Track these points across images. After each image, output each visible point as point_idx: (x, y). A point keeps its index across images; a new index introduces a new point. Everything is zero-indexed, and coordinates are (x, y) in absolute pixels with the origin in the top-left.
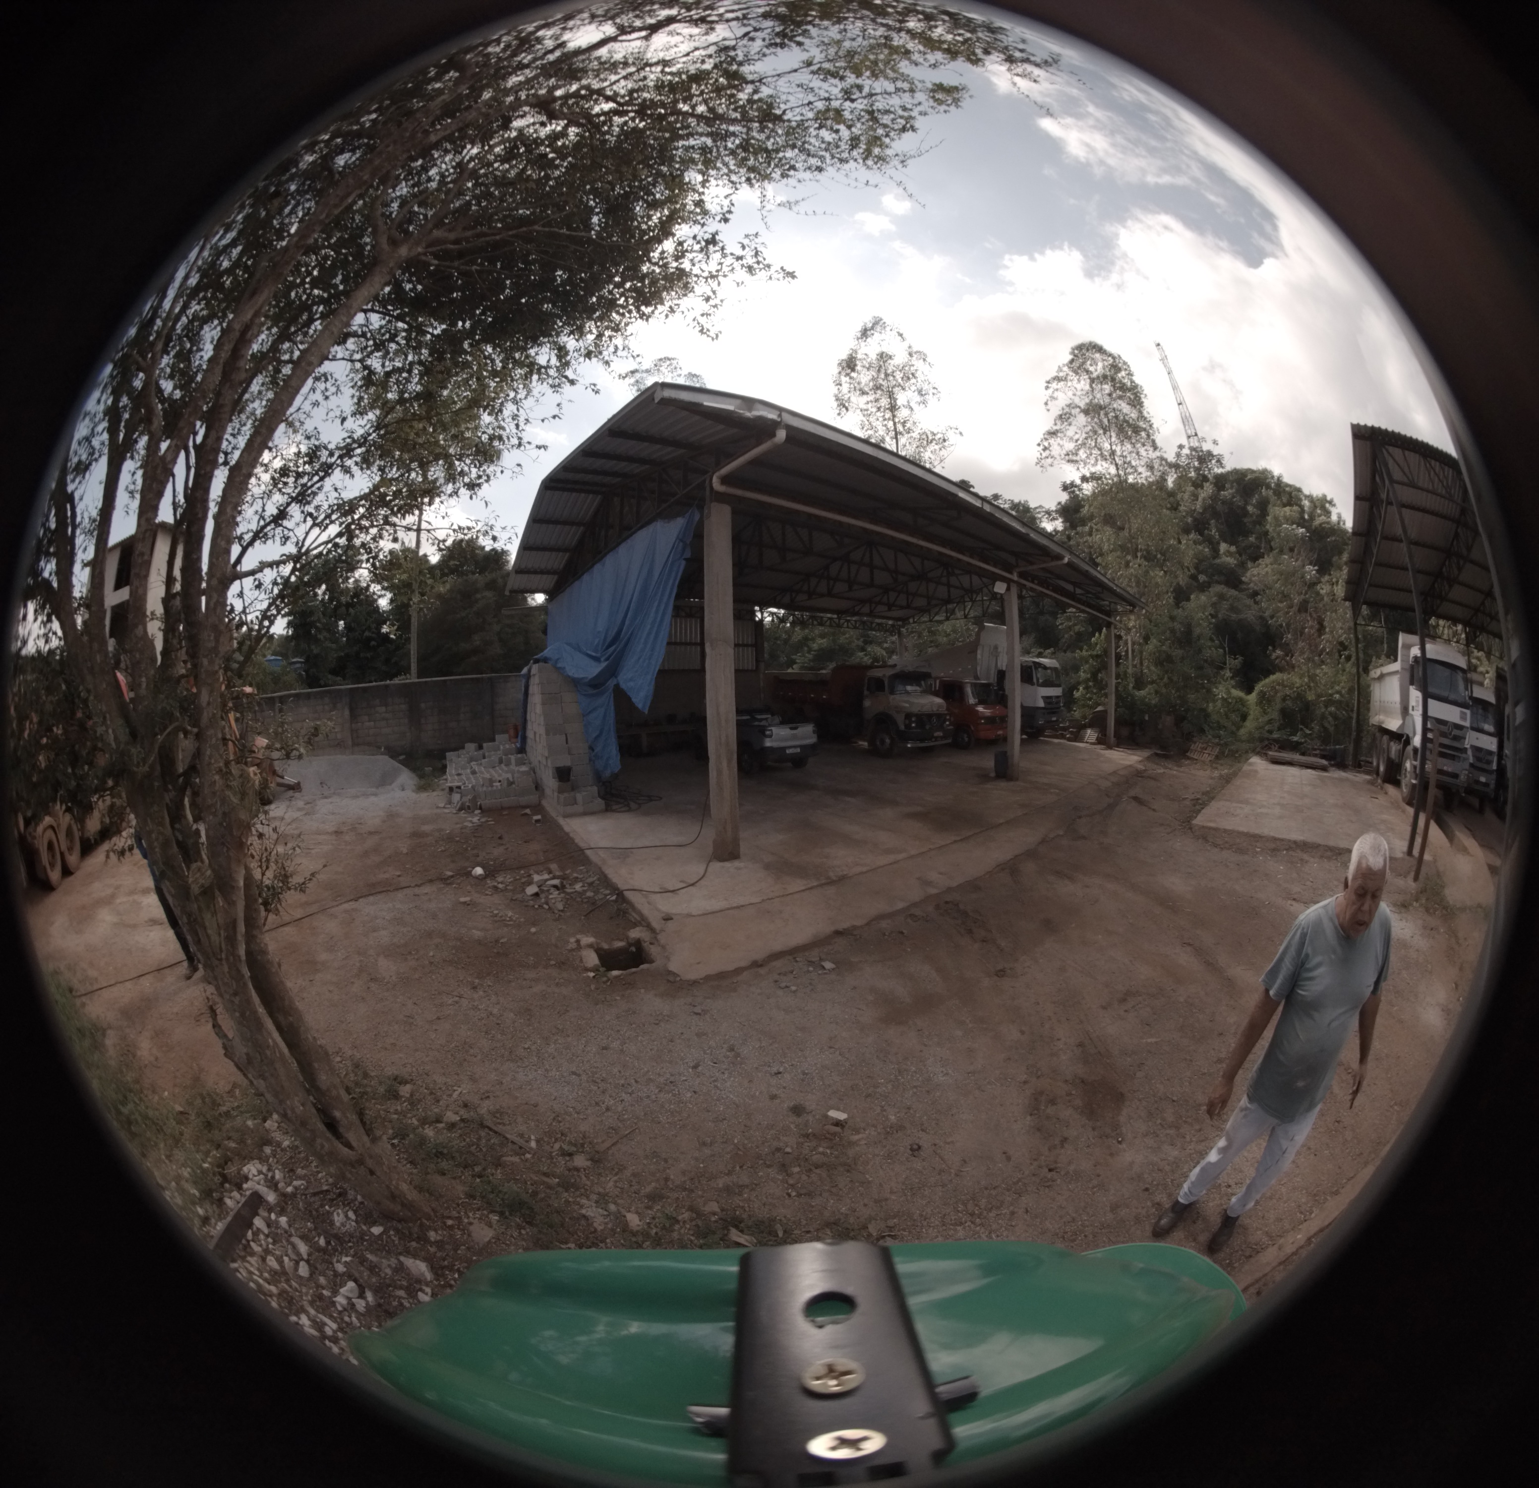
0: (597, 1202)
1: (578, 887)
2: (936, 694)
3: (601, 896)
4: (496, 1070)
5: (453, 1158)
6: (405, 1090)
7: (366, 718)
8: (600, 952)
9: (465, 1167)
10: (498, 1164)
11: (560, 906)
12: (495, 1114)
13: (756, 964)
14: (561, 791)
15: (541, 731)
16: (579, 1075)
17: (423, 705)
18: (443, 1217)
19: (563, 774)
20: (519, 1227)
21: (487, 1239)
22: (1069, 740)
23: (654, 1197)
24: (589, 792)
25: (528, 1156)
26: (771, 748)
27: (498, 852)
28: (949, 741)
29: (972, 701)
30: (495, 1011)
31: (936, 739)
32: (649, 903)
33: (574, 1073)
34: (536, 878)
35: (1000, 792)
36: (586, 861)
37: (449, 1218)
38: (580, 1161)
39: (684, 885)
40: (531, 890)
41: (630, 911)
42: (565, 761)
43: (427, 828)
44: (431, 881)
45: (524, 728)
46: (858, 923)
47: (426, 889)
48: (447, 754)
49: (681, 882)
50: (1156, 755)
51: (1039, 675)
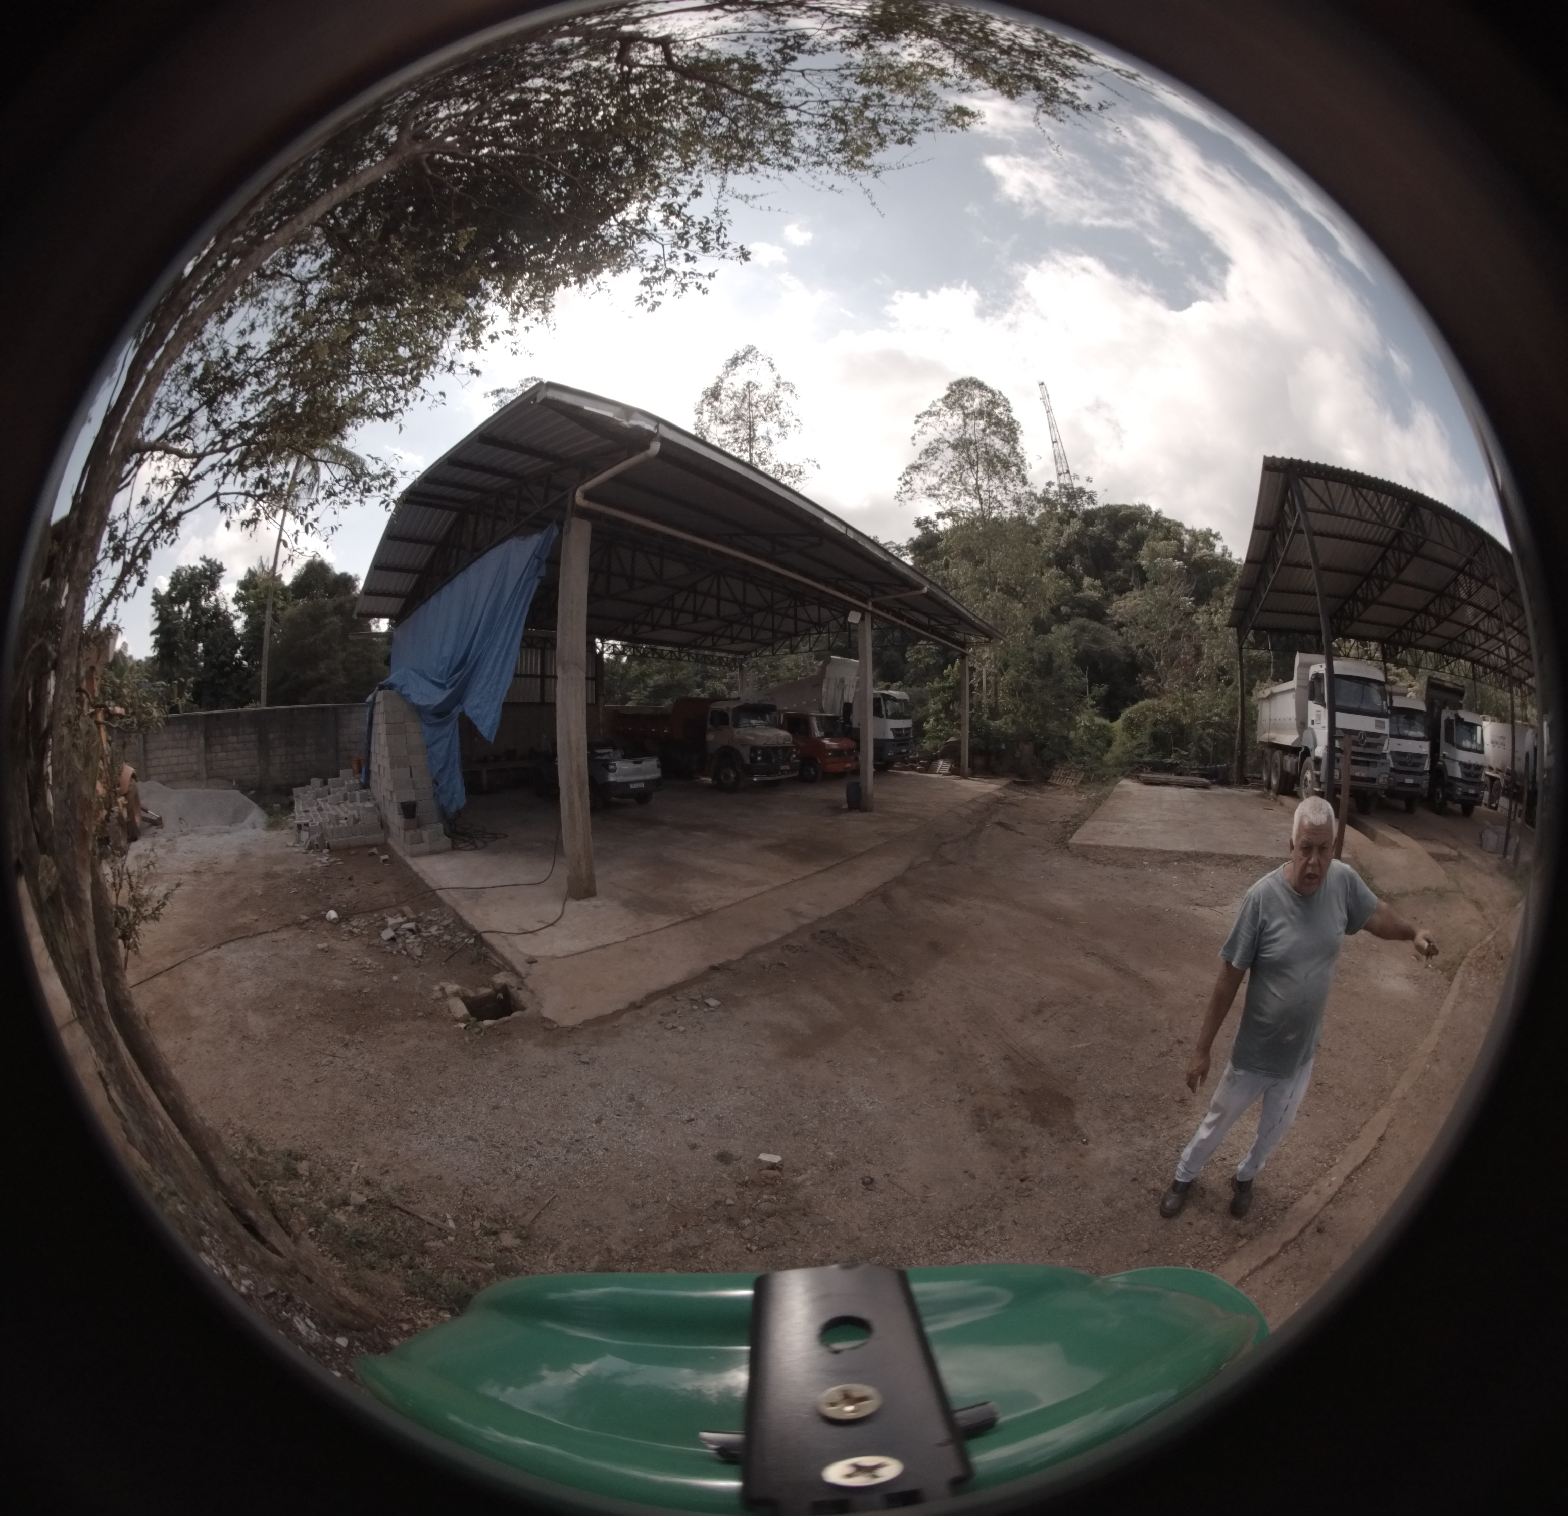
1: (434, 930)
2: (781, 727)
3: (459, 940)
7: (218, 748)
8: (466, 1000)
11: (419, 952)
14: (407, 829)
15: (386, 763)
17: (271, 736)
19: (409, 810)
22: (919, 771)
24: (435, 829)
26: (616, 783)
27: (349, 893)
28: (796, 774)
29: (818, 733)
31: (783, 772)
32: (510, 945)
34: (391, 921)
35: (854, 822)
36: (439, 903)
39: (542, 925)
40: (387, 934)
41: (491, 954)
42: (410, 797)
43: (278, 868)
44: (287, 926)
45: (368, 761)
46: (734, 957)
47: (284, 935)
48: (295, 790)
49: (540, 922)
50: (1015, 782)
51: (888, 707)
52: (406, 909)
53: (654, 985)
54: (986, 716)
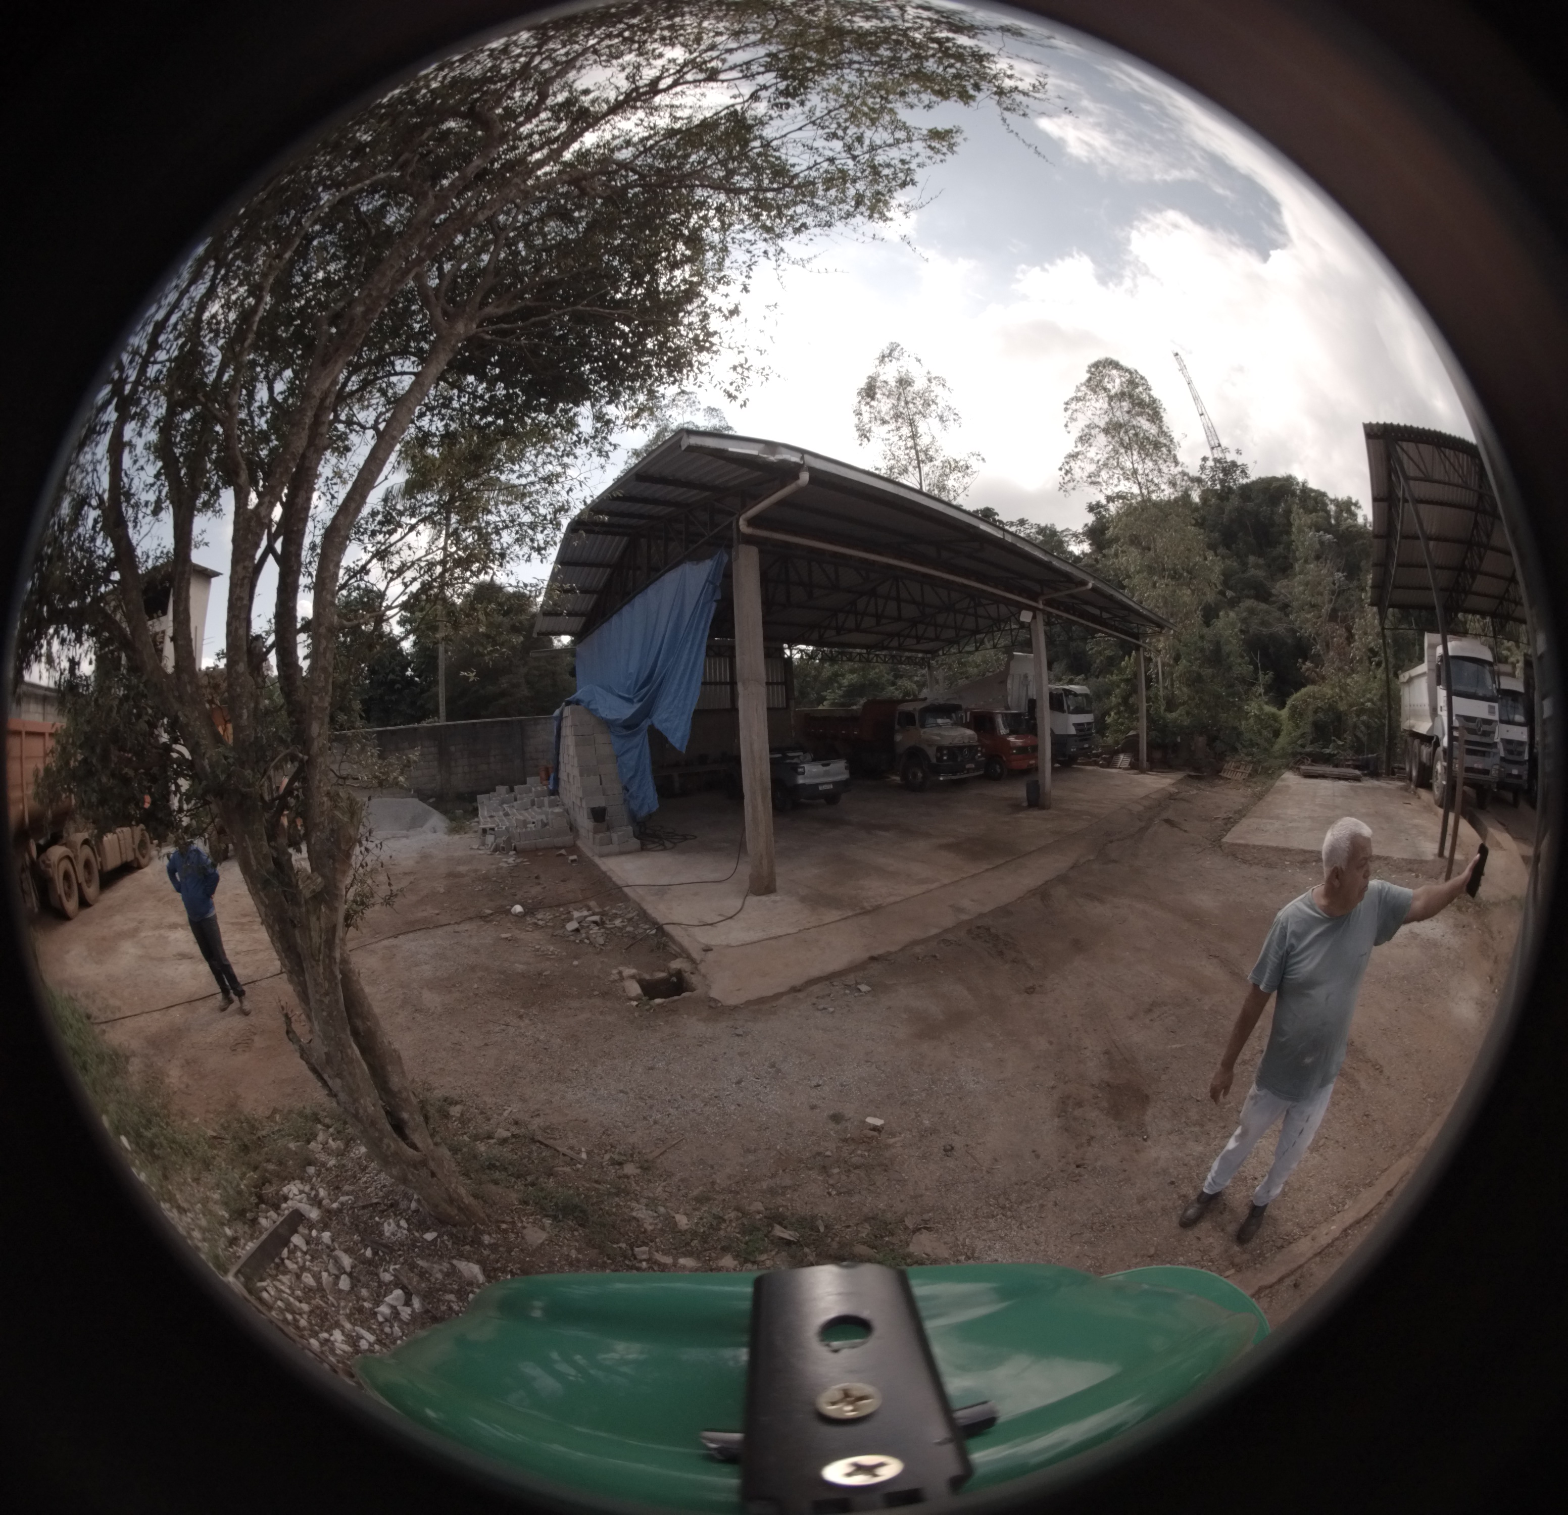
0: (647, 1205)
1: (618, 922)
2: (967, 726)
3: (641, 931)
4: (545, 1090)
5: (506, 1169)
6: (455, 1111)
8: (641, 982)
9: (518, 1177)
10: (550, 1174)
11: (601, 941)
12: (544, 1130)
13: (794, 990)
14: (596, 831)
15: (576, 772)
16: (627, 1093)
17: (453, 748)
18: (497, 1221)
19: (598, 815)
20: (572, 1230)
21: (540, 1241)
22: (1102, 766)
23: (702, 1200)
24: (624, 832)
25: (579, 1166)
26: (804, 785)
27: (535, 891)
28: (981, 772)
29: (1003, 731)
30: (542, 1037)
31: (968, 770)
32: (689, 936)
33: (622, 1091)
34: (576, 914)
35: (1032, 821)
36: (625, 898)
37: (504, 1222)
38: (630, 1169)
39: (721, 918)
40: (572, 926)
41: (670, 944)
42: (599, 802)
43: (462, 869)
44: (470, 919)
45: (557, 769)
46: (893, 949)
47: (467, 926)
48: (479, 797)
49: (720, 915)
50: (1189, 776)
51: (1069, 703)
52: (592, 904)
53: (815, 972)
54: (1163, 708)
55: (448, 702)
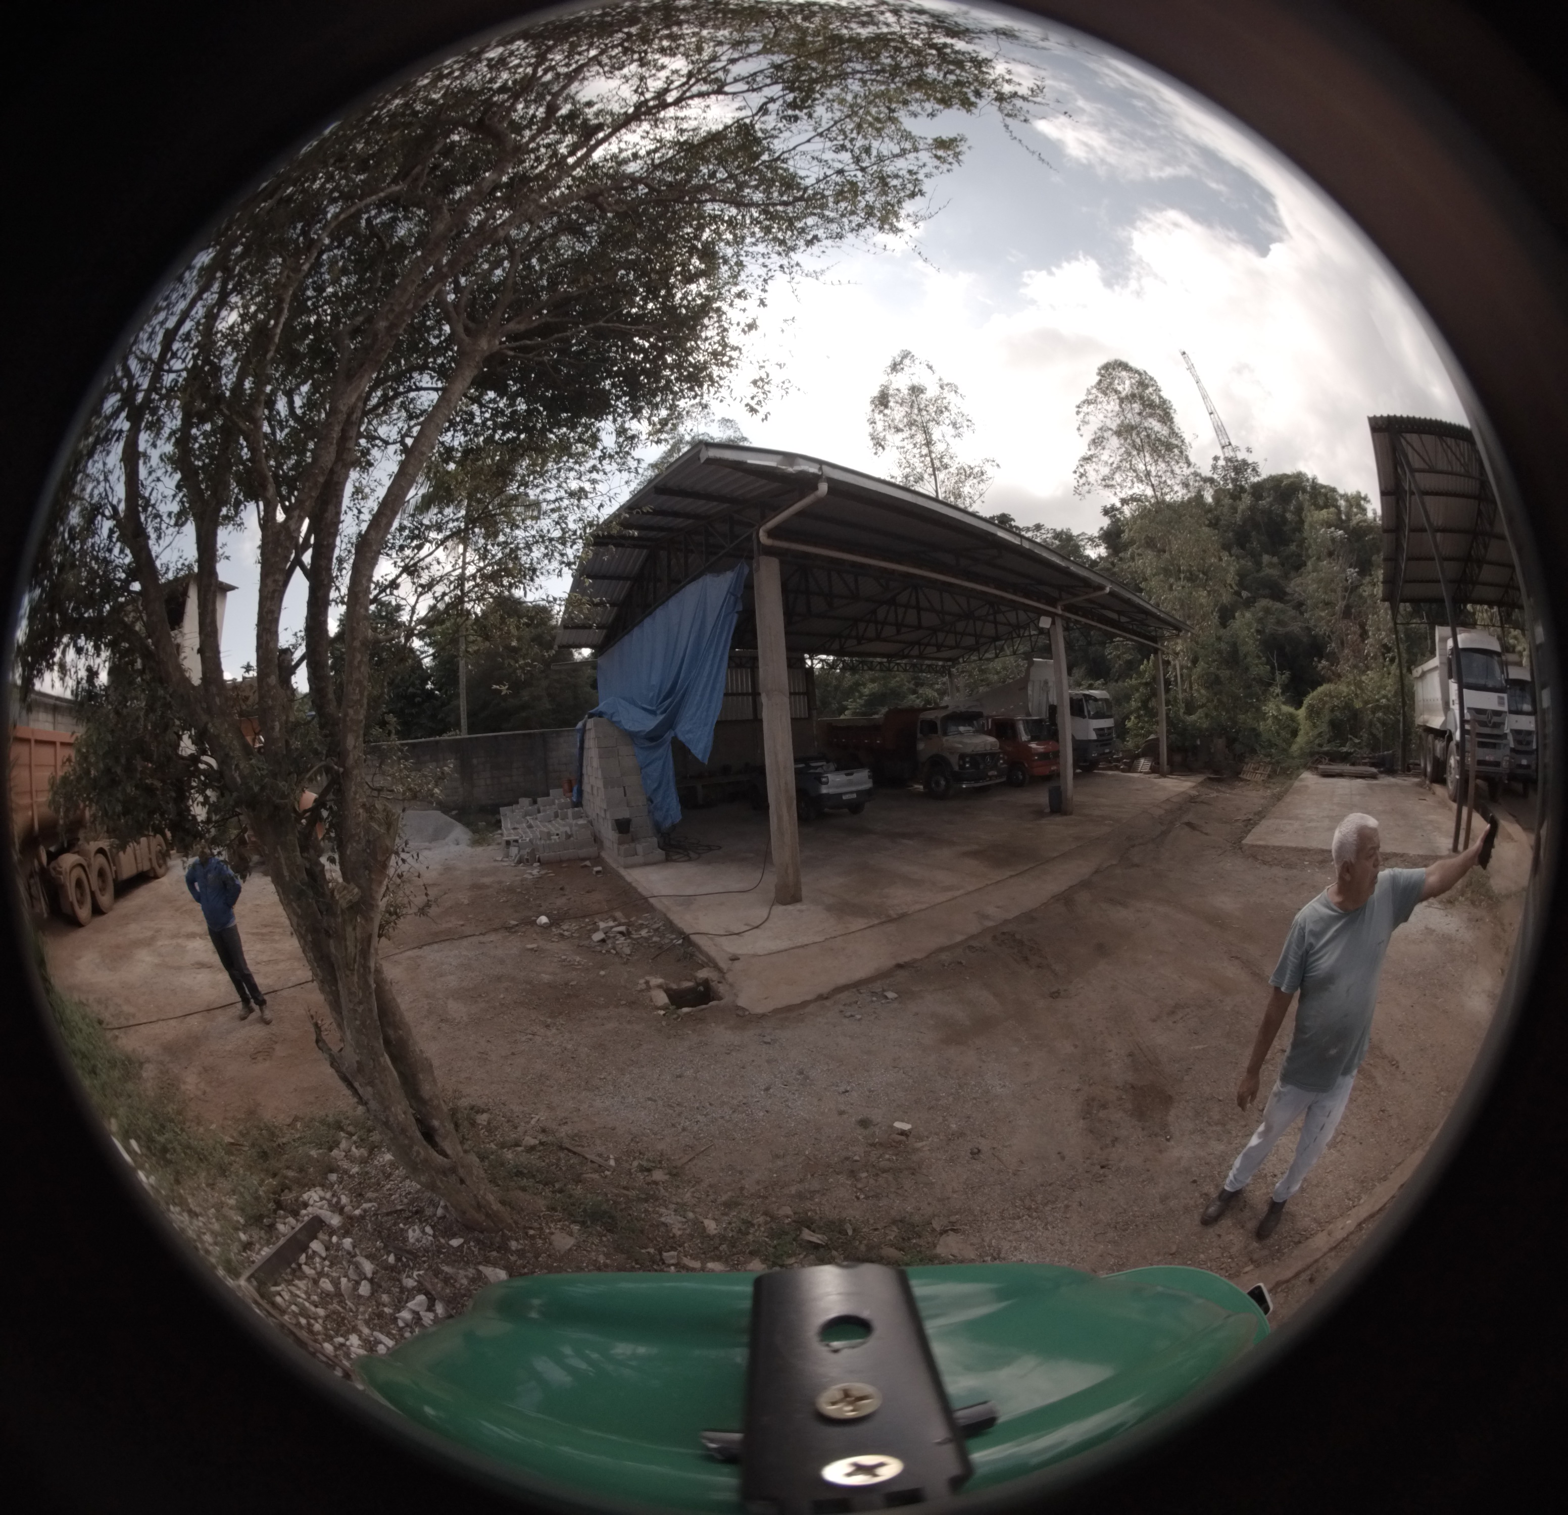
0: (675, 1211)
1: (644, 933)
2: (989, 733)
3: (667, 941)
4: (573, 1098)
5: (533, 1176)
6: (482, 1119)
8: (669, 992)
9: (546, 1184)
10: (578, 1180)
11: (627, 951)
12: (572, 1138)
13: (821, 998)
14: (621, 843)
15: (600, 784)
16: (655, 1101)
17: (475, 761)
18: (525, 1227)
19: (623, 826)
20: (600, 1235)
21: (568, 1247)
22: (1123, 771)
23: (730, 1205)
24: (648, 844)
25: (607, 1173)
26: (827, 795)
27: (560, 902)
28: (1004, 779)
29: (1024, 737)
30: (569, 1046)
31: (991, 778)
32: (715, 945)
33: (650, 1099)
34: (602, 925)
35: (1055, 827)
36: (651, 908)
37: (531, 1228)
38: (658, 1175)
39: (748, 928)
40: (598, 936)
41: (697, 953)
42: (624, 814)
43: (486, 880)
44: (495, 930)
45: (580, 782)
46: (918, 956)
47: (492, 937)
48: (501, 809)
49: (746, 925)
50: (1210, 779)
51: (1090, 708)
52: (618, 914)
53: (842, 980)
54: (1182, 711)
55: (471, 715)
